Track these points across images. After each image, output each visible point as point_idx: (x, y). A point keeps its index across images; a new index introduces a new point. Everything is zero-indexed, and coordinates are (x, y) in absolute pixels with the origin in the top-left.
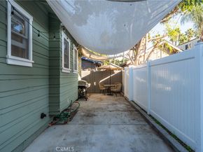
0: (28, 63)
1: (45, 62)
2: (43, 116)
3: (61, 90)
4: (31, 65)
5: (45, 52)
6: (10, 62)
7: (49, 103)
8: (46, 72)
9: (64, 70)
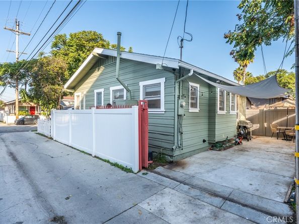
0: (197, 110)
1: (206, 108)
2: (204, 141)
3: (217, 127)
4: (198, 111)
5: (206, 102)
6: (190, 111)
7: (209, 134)
8: (207, 114)
9: (219, 112)
